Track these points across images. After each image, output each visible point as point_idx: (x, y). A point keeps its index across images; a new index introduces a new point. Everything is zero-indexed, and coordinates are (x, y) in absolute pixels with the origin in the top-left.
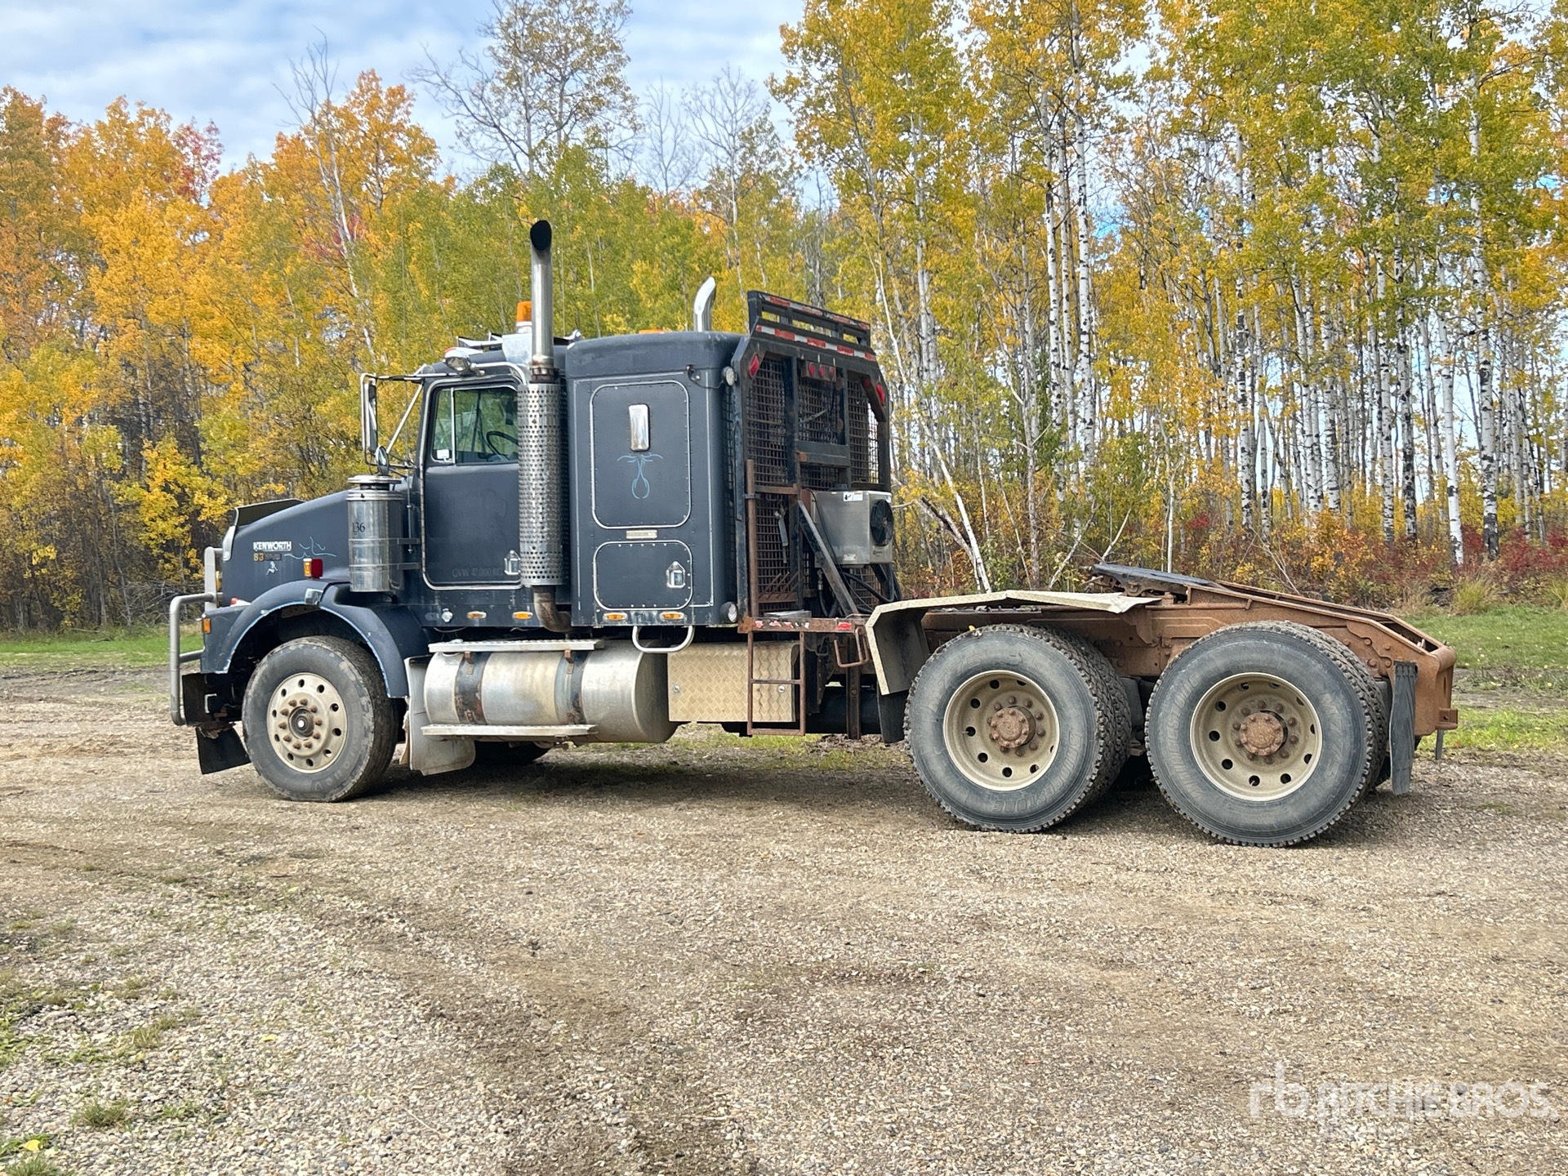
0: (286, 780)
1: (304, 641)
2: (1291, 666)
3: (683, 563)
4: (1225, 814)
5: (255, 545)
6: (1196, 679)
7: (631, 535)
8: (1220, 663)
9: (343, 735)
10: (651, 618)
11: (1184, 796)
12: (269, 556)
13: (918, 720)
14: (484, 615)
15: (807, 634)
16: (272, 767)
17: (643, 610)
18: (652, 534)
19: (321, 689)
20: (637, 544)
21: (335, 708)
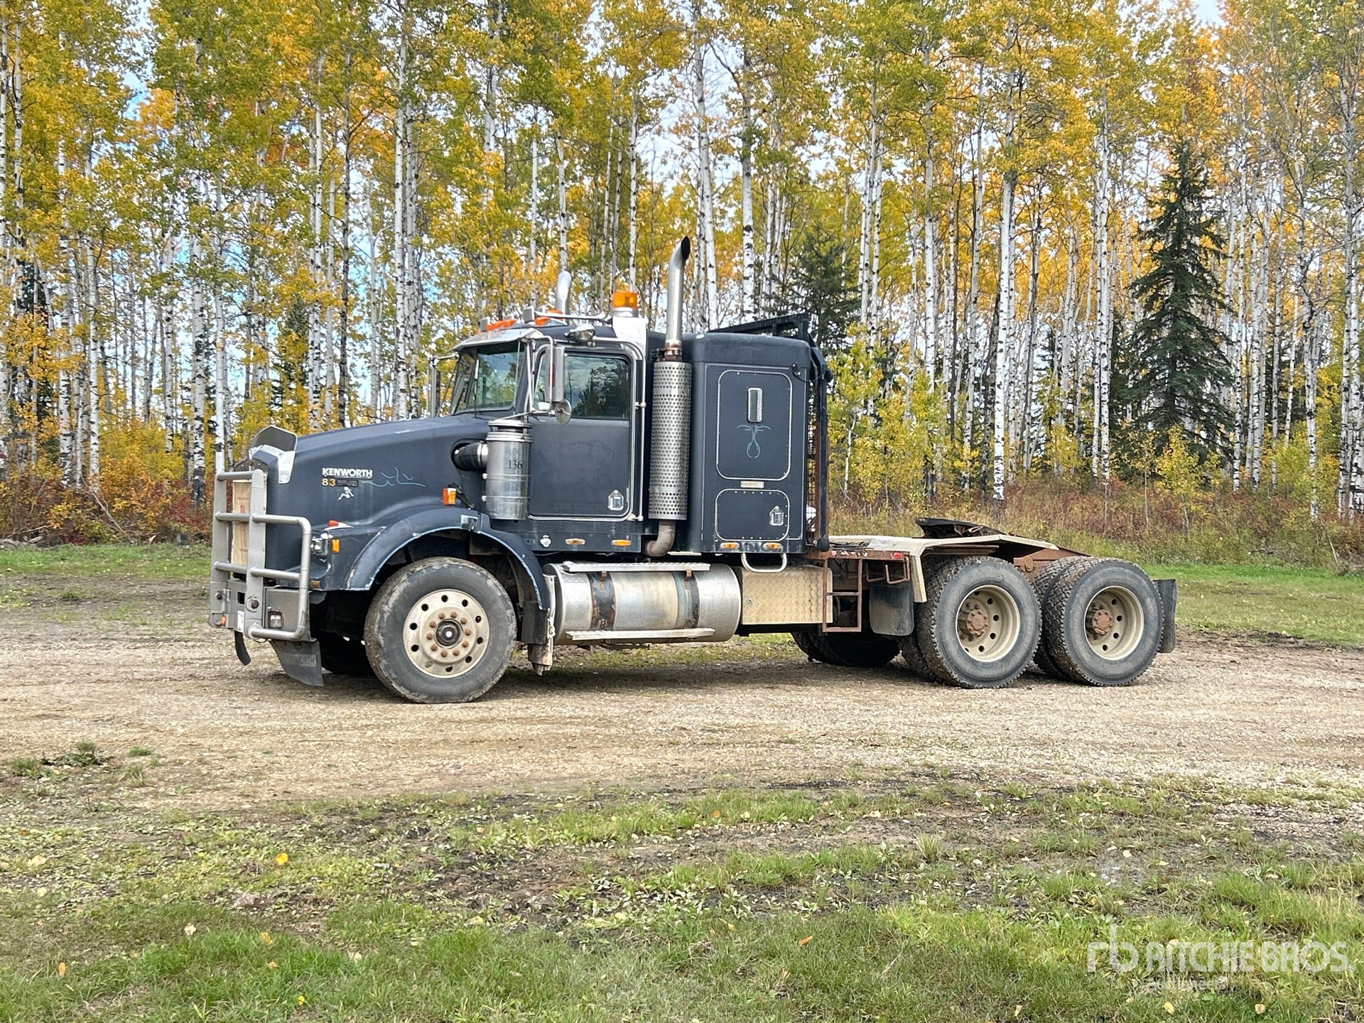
0: (424, 686)
1: (448, 561)
2: (1133, 583)
3: (783, 509)
4: (1101, 669)
5: (325, 471)
6: (1090, 589)
7: (744, 484)
8: (1101, 581)
9: (485, 644)
10: (757, 547)
11: (1080, 659)
12: (342, 482)
13: (942, 618)
14: (583, 542)
15: (865, 561)
16: (409, 675)
17: (752, 542)
18: (761, 485)
19: (465, 603)
20: (749, 491)
21: (478, 619)
